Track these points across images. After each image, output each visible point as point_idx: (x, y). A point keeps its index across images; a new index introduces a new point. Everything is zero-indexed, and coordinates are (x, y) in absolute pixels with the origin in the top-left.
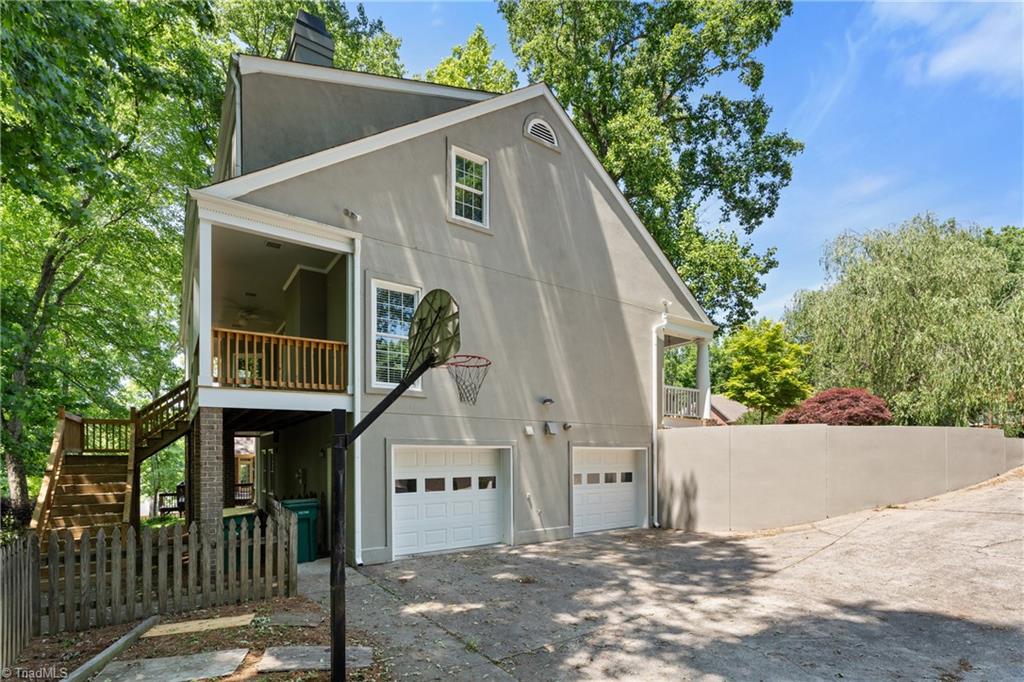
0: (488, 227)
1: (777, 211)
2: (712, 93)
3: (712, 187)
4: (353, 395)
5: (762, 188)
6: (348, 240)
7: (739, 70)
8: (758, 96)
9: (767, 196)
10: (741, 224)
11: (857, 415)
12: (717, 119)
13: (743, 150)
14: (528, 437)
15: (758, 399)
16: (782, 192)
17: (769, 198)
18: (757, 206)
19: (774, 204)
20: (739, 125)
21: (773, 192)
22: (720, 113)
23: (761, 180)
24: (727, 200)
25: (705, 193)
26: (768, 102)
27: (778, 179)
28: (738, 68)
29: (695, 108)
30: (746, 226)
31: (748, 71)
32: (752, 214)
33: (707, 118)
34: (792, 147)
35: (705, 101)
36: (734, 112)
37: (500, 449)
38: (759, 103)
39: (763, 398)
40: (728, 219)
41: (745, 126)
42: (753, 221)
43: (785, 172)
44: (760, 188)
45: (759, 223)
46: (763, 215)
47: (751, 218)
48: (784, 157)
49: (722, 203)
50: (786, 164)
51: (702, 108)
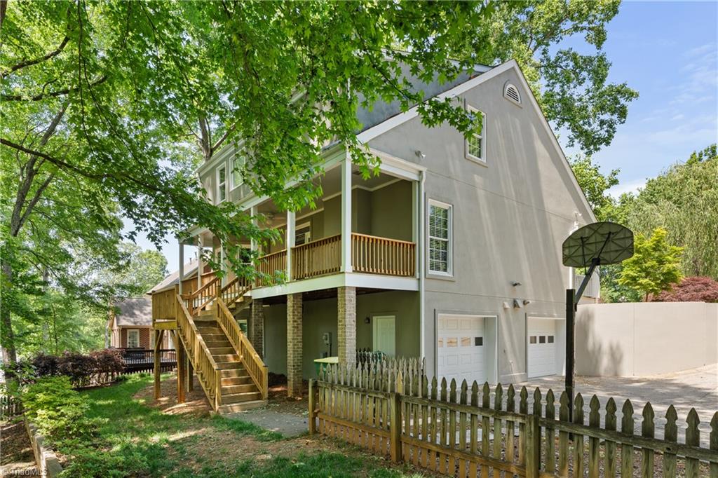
0: (485, 161)
1: (613, 142)
2: (566, 49)
3: (563, 120)
4: (419, 279)
5: (602, 123)
6: (418, 173)
7: (585, 32)
8: (601, 54)
9: (605, 129)
10: (582, 149)
11: (709, 296)
12: (568, 68)
13: (591, 94)
14: (505, 309)
15: (649, 284)
16: (618, 126)
17: (607, 131)
18: (597, 137)
19: (610, 137)
20: (584, 74)
21: (610, 126)
22: (571, 64)
23: (602, 117)
24: (573, 131)
25: (559, 124)
26: (609, 59)
27: (615, 117)
28: (584, 31)
29: (553, 59)
30: (586, 150)
31: (592, 33)
32: (591, 142)
33: (561, 67)
34: (631, 95)
35: (560, 55)
36: (582, 63)
37: (485, 318)
38: (602, 59)
39: (653, 284)
40: (572, 145)
41: (589, 75)
42: (592, 147)
43: (623, 113)
44: (601, 123)
45: (597, 149)
46: (601, 143)
47: (590, 145)
48: (622, 101)
49: (570, 133)
50: (623, 107)
51: (558, 59)
